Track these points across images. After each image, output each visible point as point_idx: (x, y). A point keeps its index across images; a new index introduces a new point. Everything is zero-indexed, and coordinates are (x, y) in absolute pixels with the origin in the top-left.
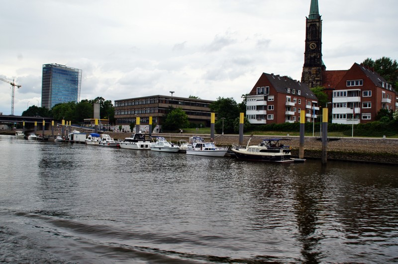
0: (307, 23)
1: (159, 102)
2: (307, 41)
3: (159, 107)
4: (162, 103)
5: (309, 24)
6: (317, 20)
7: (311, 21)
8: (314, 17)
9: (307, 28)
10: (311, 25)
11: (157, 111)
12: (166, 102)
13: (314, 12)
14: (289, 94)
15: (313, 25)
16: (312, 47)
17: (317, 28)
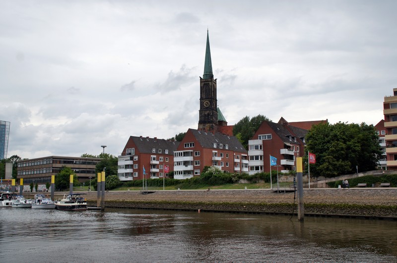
0: (201, 82)
1: (53, 163)
2: (201, 99)
3: (53, 168)
4: (56, 163)
5: (203, 83)
6: (210, 80)
7: (204, 80)
8: (207, 77)
9: (201, 87)
10: (204, 84)
11: (51, 171)
12: (60, 162)
13: (207, 72)
14: (154, 154)
15: (206, 84)
16: (206, 105)
17: (210, 87)
